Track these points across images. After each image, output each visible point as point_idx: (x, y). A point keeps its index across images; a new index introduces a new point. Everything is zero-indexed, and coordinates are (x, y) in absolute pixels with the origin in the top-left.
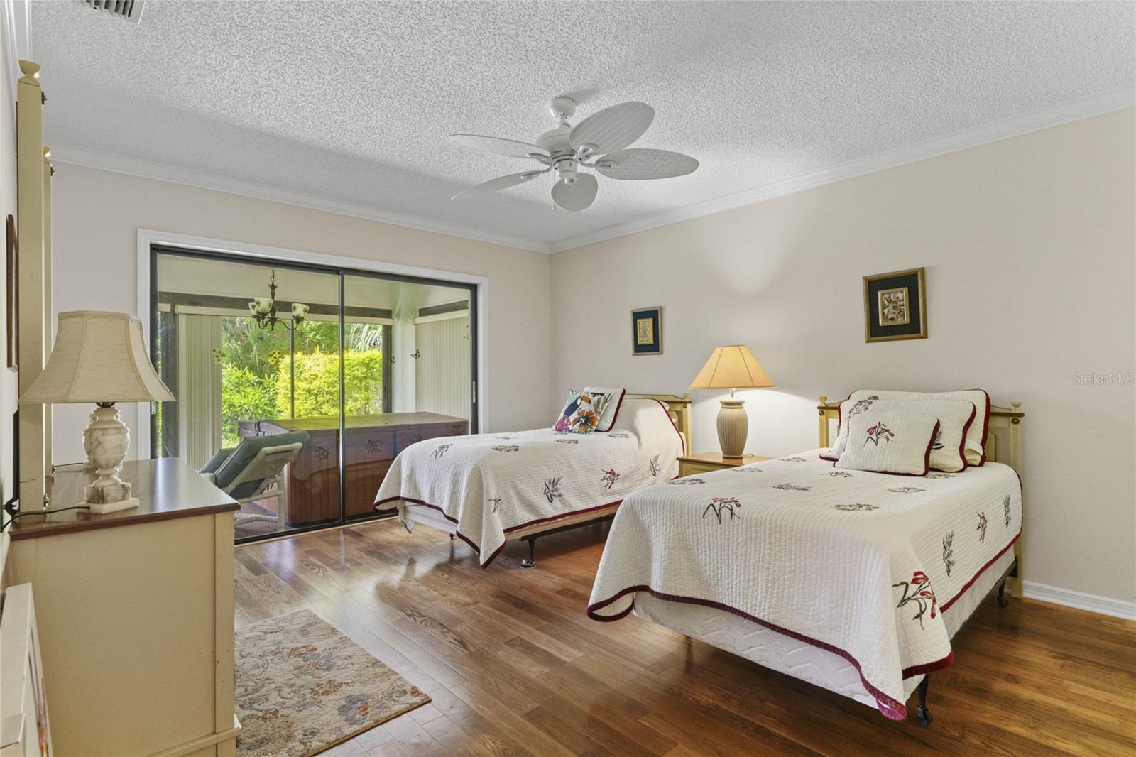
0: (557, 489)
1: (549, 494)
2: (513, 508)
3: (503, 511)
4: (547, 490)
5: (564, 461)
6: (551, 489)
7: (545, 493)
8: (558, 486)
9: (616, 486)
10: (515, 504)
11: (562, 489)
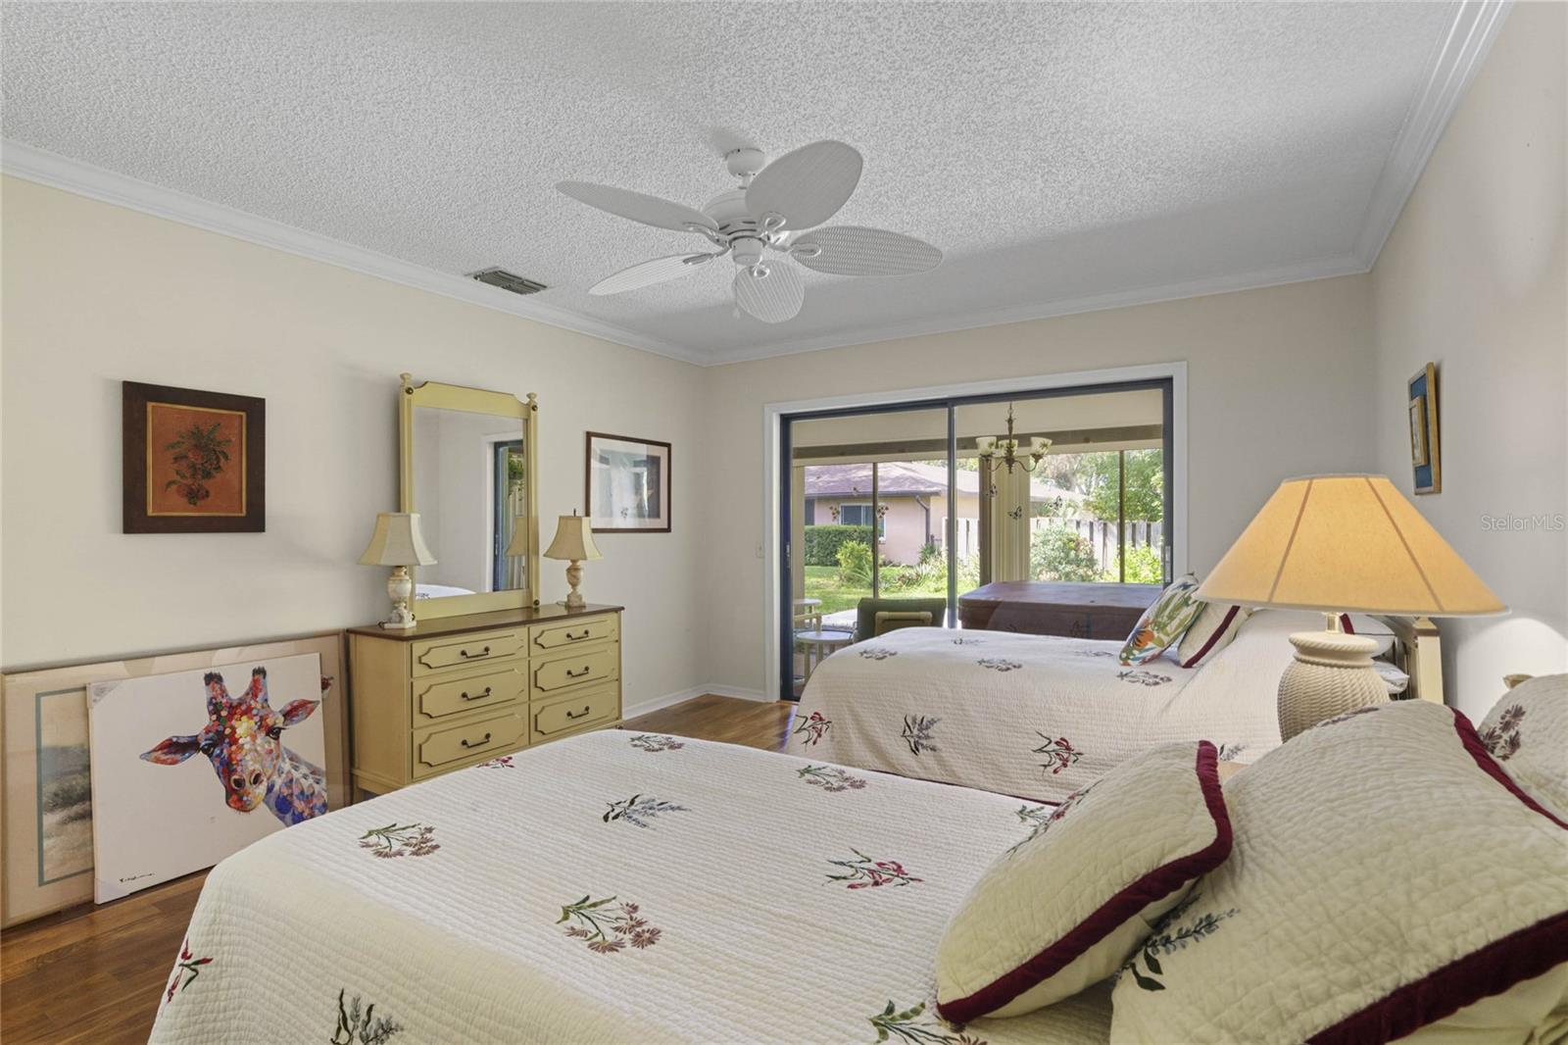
0: (927, 737)
1: (912, 741)
2: (847, 741)
3: (836, 740)
4: (908, 733)
5: (950, 695)
6: (916, 732)
7: (903, 736)
8: (930, 732)
9: (1070, 774)
10: (852, 736)
11: (937, 739)
